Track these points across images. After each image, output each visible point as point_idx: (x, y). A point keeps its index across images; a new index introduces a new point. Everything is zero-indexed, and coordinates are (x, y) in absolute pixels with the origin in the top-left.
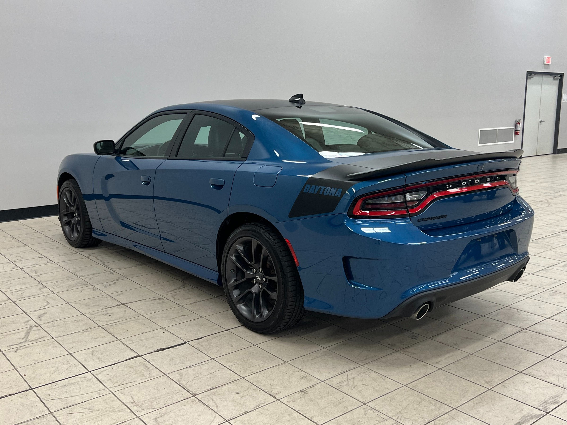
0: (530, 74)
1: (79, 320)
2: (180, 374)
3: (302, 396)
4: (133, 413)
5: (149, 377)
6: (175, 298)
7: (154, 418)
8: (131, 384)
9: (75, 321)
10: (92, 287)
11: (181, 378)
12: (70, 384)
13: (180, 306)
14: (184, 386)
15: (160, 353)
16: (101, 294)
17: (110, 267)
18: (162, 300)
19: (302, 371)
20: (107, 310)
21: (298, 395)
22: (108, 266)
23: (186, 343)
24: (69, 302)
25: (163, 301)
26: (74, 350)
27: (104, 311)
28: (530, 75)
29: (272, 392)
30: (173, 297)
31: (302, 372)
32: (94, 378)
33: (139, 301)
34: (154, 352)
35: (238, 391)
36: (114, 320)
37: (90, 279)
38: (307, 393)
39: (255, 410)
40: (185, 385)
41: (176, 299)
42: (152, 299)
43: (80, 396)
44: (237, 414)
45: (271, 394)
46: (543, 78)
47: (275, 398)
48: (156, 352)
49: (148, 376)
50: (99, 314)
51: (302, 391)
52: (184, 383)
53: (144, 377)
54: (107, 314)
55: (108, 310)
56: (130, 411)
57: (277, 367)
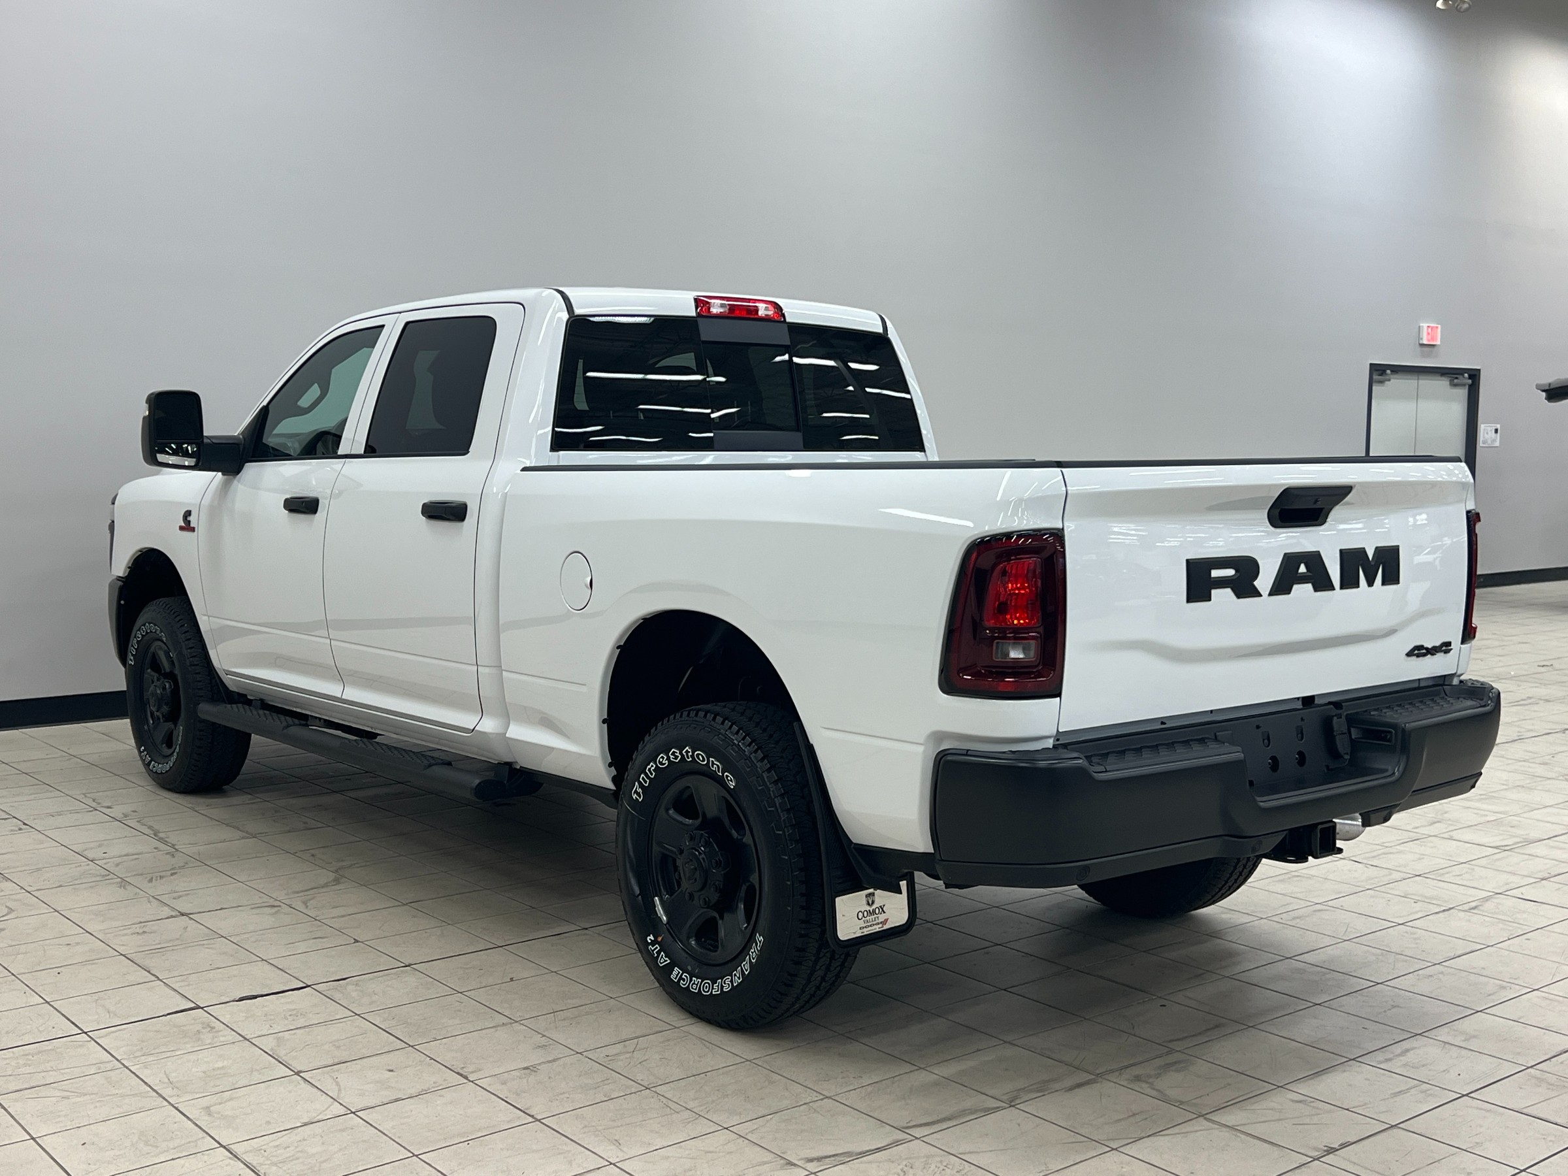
0: (1379, 372)
1: (78, 944)
2: (278, 1039)
3: (524, 1076)
4: (164, 1098)
5: (209, 1044)
6: (308, 904)
7: (205, 1105)
8: (169, 1054)
9: (68, 944)
10: (119, 879)
11: (278, 1046)
12: (40, 1052)
13: (316, 920)
14: (281, 1058)
15: (245, 1003)
16: (136, 894)
17: (170, 841)
18: (276, 909)
19: (544, 1036)
20: (144, 926)
21: (518, 1074)
22: (167, 839)
23: (309, 986)
24: (59, 909)
25: (279, 910)
26: (56, 996)
27: (136, 928)
28: (1381, 375)
29: (464, 1069)
30: (305, 903)
31: (544, 1038)
32: (93, 1042)
33: (221, 909)
34: (233, 1001)
35: (391, 1068)
36: (156, 944)
37: (117, 865)
38: (535, 1071)
39: (416, 1096)
40: (284, 1058)
41: (309, 907)
42: (253, 906)
43: (58, 1072)
44: (378, 1102)
45: (461, 1072)
46: (1421, 382)
47: (466, 1078)
48: (237, 1001)
49: (209, 1041)
50: (125, 932)
51: (529, 1069)
52: (282, 1053)
53: (200, 1042)
54: (144, 932)
55: (147, 925)
56: (157, 1096)
57: (493, 1030)
